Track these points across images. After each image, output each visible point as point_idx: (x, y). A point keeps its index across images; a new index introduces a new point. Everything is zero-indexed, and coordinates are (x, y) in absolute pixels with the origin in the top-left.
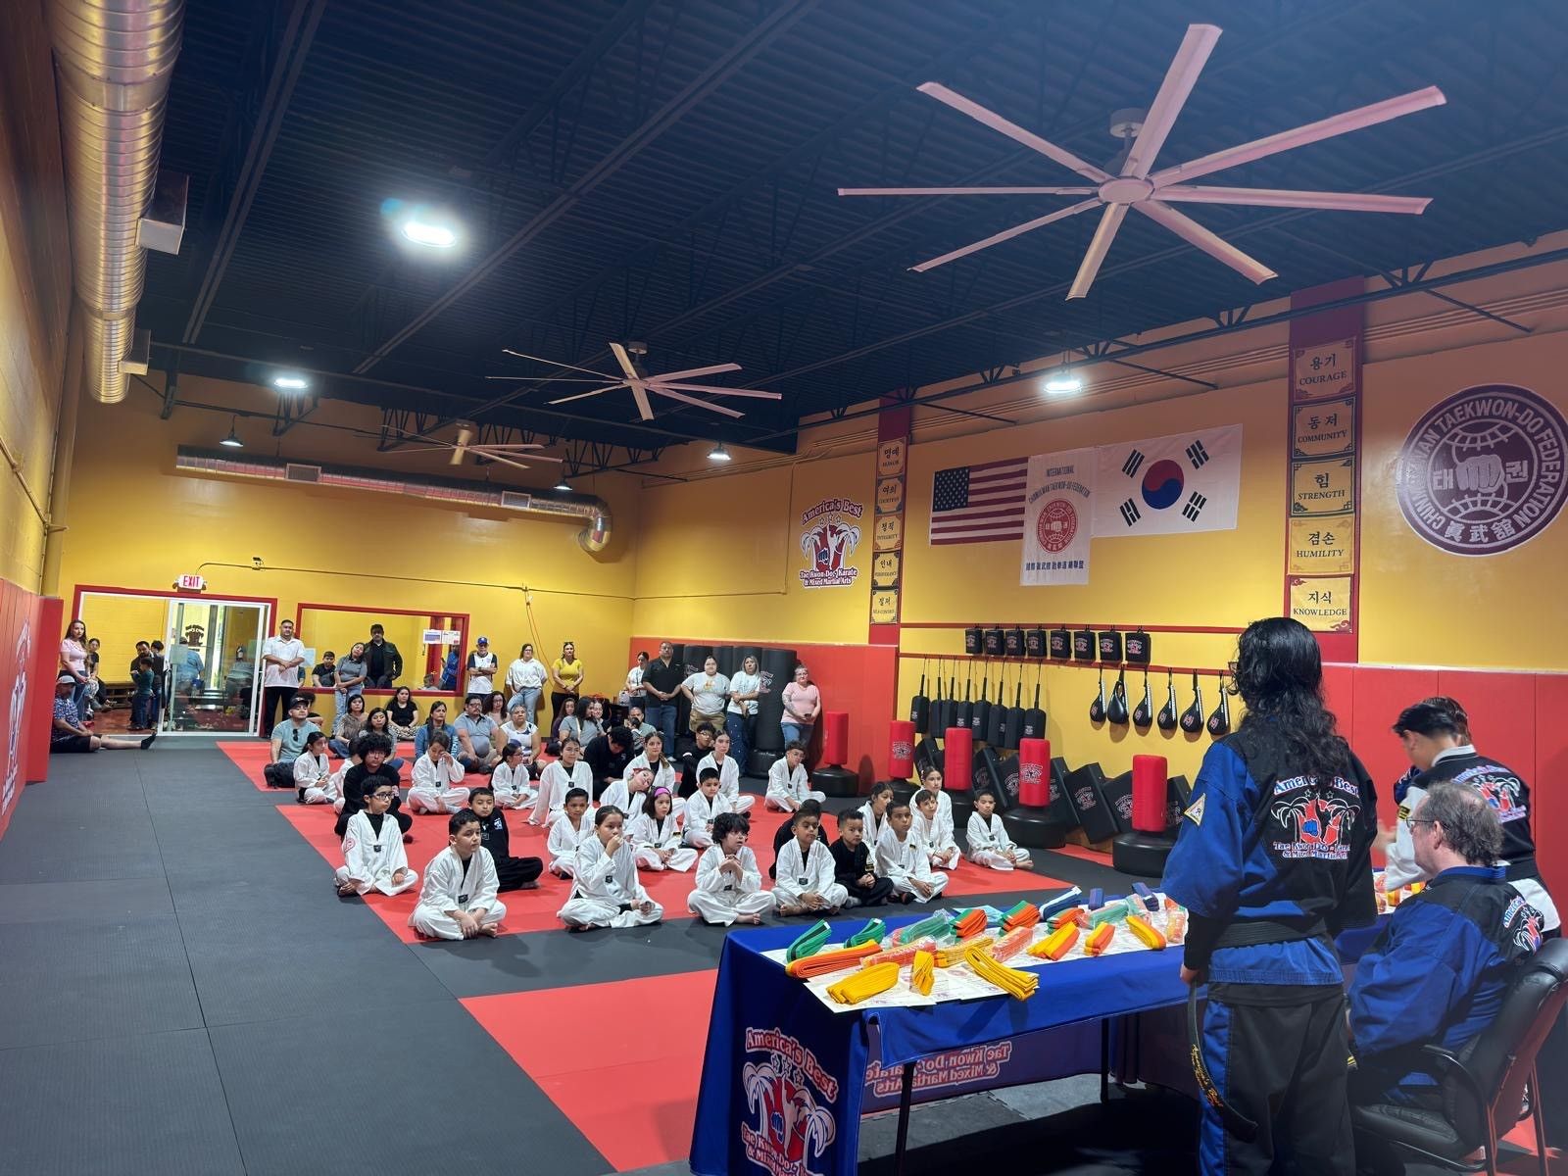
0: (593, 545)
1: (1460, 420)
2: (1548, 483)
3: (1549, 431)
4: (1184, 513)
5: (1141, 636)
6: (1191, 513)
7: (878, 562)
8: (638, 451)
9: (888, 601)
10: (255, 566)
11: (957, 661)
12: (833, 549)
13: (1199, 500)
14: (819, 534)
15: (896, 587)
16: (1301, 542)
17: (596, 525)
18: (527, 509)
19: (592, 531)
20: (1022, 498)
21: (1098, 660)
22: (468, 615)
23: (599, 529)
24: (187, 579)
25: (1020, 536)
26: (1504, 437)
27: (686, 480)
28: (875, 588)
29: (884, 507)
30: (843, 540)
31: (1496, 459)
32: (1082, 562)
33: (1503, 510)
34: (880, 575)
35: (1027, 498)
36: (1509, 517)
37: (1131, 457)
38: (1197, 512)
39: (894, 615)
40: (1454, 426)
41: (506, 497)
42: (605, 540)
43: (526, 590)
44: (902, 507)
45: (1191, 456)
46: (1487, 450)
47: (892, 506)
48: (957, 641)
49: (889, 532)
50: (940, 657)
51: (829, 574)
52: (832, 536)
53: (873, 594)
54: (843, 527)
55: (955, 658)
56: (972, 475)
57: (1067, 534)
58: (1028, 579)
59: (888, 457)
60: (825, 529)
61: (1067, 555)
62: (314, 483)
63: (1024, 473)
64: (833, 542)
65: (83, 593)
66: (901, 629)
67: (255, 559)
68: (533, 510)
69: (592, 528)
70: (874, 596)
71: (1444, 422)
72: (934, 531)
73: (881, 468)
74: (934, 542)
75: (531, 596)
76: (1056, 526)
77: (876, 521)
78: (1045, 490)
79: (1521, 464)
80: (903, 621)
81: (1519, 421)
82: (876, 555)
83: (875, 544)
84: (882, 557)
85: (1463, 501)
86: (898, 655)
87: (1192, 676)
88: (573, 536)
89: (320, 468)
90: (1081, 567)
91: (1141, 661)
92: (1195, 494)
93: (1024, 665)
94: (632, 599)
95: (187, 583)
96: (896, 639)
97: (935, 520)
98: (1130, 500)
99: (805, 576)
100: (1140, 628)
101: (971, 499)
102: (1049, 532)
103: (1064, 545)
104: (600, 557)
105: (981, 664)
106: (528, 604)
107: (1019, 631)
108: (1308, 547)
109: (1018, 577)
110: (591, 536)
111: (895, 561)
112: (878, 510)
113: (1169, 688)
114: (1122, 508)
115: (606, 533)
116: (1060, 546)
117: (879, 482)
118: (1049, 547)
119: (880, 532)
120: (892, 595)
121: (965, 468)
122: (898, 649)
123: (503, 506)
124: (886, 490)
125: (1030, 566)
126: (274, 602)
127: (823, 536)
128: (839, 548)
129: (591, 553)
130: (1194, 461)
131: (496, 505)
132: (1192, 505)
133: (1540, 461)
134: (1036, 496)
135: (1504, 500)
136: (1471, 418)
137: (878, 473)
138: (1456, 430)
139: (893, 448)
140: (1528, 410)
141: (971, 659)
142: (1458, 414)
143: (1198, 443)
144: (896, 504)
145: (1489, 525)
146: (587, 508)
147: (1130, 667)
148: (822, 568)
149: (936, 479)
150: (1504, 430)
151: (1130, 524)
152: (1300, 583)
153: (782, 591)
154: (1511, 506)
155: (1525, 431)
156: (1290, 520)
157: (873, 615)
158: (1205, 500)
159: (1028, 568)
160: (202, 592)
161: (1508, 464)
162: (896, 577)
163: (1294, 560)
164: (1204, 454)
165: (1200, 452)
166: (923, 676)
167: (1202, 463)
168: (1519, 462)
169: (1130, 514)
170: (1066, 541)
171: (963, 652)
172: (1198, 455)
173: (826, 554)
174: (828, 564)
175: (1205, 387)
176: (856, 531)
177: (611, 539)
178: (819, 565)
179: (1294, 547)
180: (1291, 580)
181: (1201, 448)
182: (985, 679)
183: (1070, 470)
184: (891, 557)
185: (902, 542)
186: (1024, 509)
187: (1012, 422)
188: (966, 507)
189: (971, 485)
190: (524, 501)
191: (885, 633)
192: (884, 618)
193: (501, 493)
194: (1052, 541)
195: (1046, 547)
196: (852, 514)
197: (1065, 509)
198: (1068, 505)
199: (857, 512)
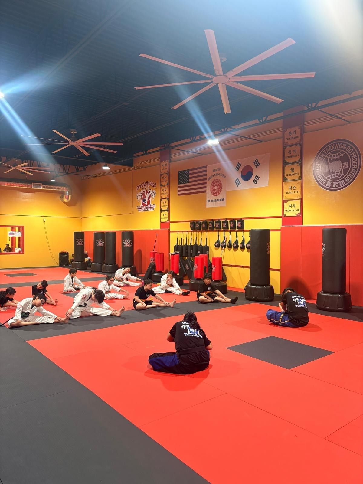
0: (65, 200)
1: (330, 150)
2: (354, 169)
3: (355, 153)
4: (253, 182)
5: (241, 221)
6: (255, 182)
7: (162, 202)
8: (78, 167)
9: (166, 214)
11: (188, 233)
12: (147, 199)
13: (258, 178)
14: (142, 193)
15: (168, 210)
16: (286, 189)
17: (66, 193)
18: (41, 188)
19: (65, 195)
20: (206, 179)
21: (229, 229)
22: (24, 226)
25: (205, 191)
26: (342, 155)
27: (97, 177)
28: (161, 210)
29: (163, 184)
30: (150, 195)
31: (340, 162)
32: (224, 199)
33: (342, 177)
34: (163, 206)
35: (207, 179)
36: (343, 179)
37: (238, 165)
38: (257, 181)
39: (168, 219)
40: (329, 152)
41: (34, 185)
42: (69, 199)
43: (43, 217)
44: (169, 183)
45: (255, 164)
46: (337, 159)
47: (165, 183)
48: (187, 226)
49: (165, 192)
50: (182, 232)
51: (146, 207)
52: (147, 194)
53: (161, 212)
54: (150, 191)
55: (187, 231)
56: (190, 172)
57: (220, 190)
58: (208, 205)
59: (163, 167)
60: (144, 192)
61: (219, 197)
63: (206, 171)
64: (147, 196)
66: (171, 224)
68: (43, 189)
71: (326, 151)
72: (179, 191)
73: (161, 171)
74: (179, 195)
75: (45, 219)
76: (216, 188)
77: (161, 188)
78: (212, 176)
79: (347, 163)
80: (171, 220)
81: (346, 150)
82: (161, 200)
83: (161, 196)
84: (163, 200)
85: (331, 175)
86: (169, 232)
88: (59, 198)
90: (224, 201)
91: (242, 229)
92: (256, 176)
93: (208, 232)
94: (81, 218)
96: (169, 227)
97: (179, 187)
98: (238, 179)
99: (139, 208)
100: (241, 219)
101: (190, 180)
102: (214, 190)
103: (219, 193)
104: (68, 204)
105: (195, 233)
106: (44, 221)
107: (206, 222)
108: (289, 191)
109: (205, 205)
110: (65, 197)
111: (167, 201)
112: (161, 185)
113: (250, 236)
114: (235, 181)
115: (70, 196)
116: (217, 194)
117: (161, 175)
119: (162, 192)
120: (167, 212)
121: (188, 170)
122: (169, 230)
123: (33, 188)
124: (163, 178)
125: (209, 201)
127: (144, 194)
128: (149, 198)
129: (65, 203)
130: (256, 165)
131: (30, 188)
132: (255, 179)
133: (352, 162)
134: (210, 178)
135: (342, 174)
136: (334, 150)
137: (161, 172)
138: (329, 153)
139: (165, 164)
140: (349, 147)
141: (192, 231)
142: (330, 148)
143: (257, 159)
144: (167, 182)
145: (338, 182)
146: (63, 188)
147: (238, 231)
148: (144, 205)
149: (179, 174)
150: (342, 153)
151: (238, 186)
152: (287, 202)
153: (131, 213)
154: (344, 176)
155: (348, 153)
156: (284, 182)
157: (161, 219)
158: (259, 177)
159: (208, 202)
161: (343, 163)
162: (168, 207)
163: (285, 195)
164: (259, 163)
165: (257, 162)
166: (177, 239)
167: (258, 166)
168: (346, 163)
171: (189, 229)
172: (257, 164)
173: (145, 200)
174: (146, 204)
175: (258, 141)
176: (154, 192)
177: (72, 198)
178: (143, 204)
179: (285, 191)
180: (284, 201)
181: (258, 161)
182: (196, 238)
183: (220, 169)
184: (166, 200)
185: (169, 195)
186: (206, 182)
187: (201, 154)
188: (189, 183)
189: (190, 175)
190: (40, 186)
191: (165, 225)
192: (166, 220)
193: (32, 184)
194: (215, 193)
195: (213, 194)
196: (153, 186)
197: (219, 182)
198: (219, 181)
199: (154, 186)
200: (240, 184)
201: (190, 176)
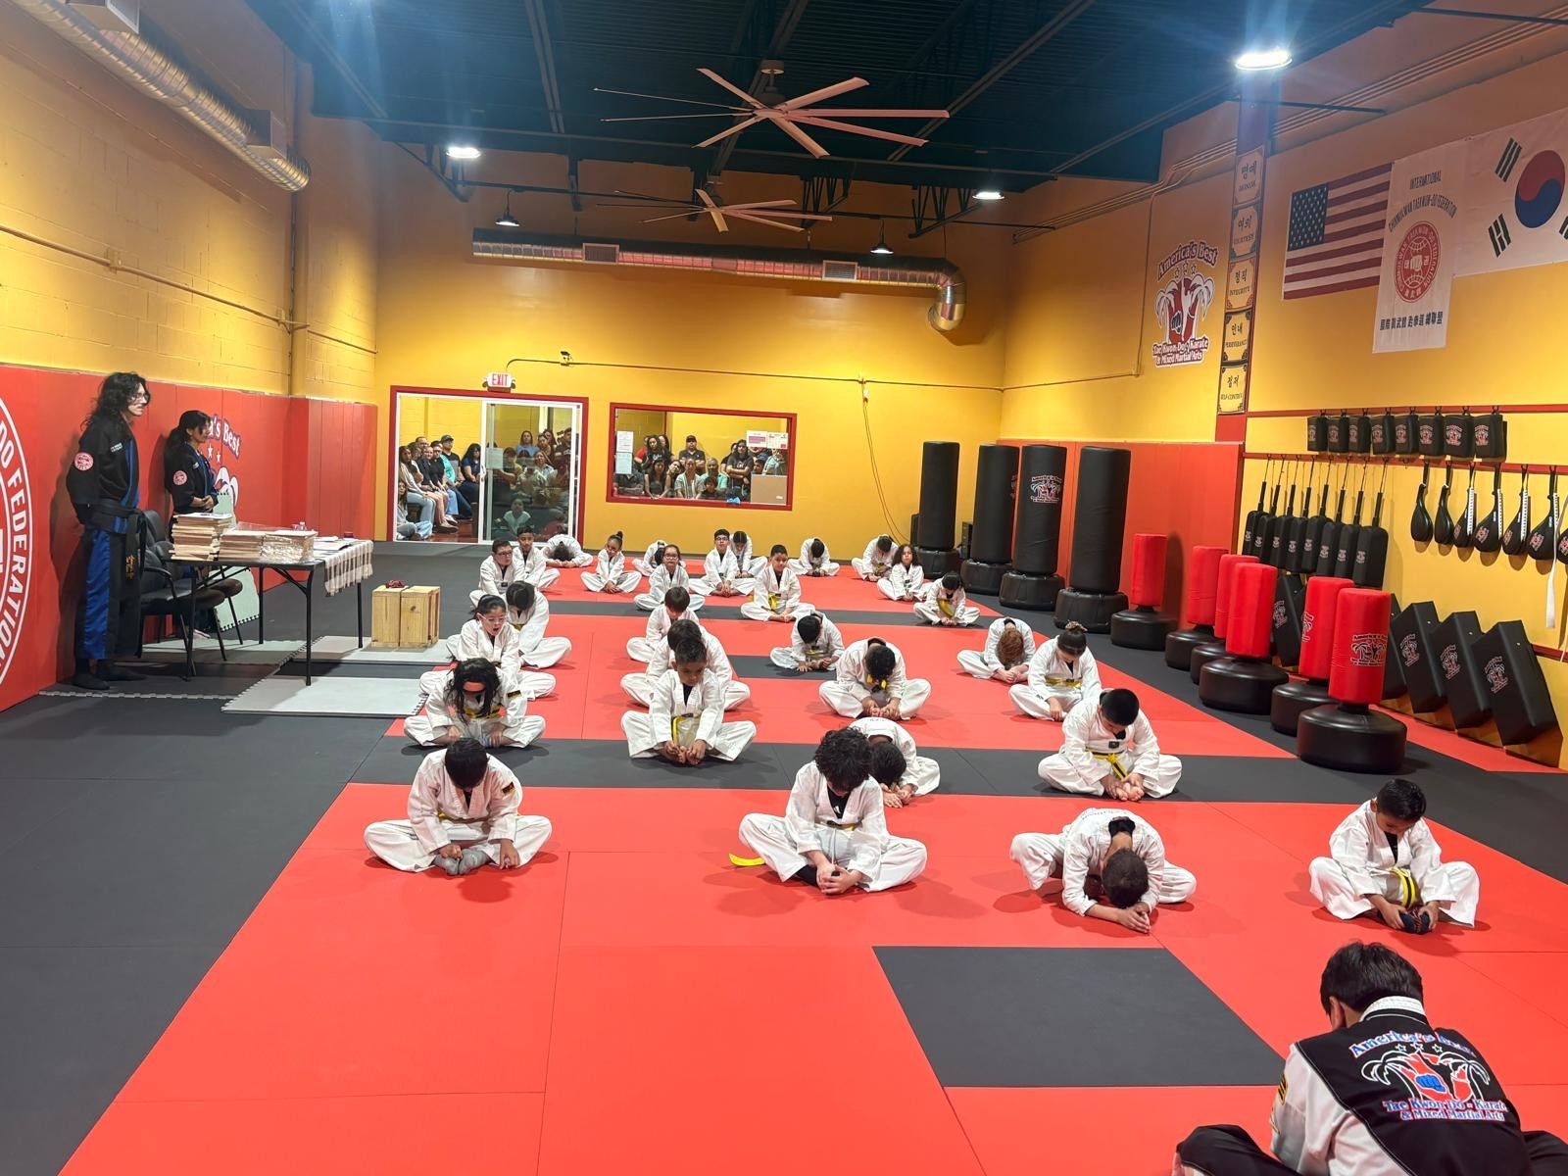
0: (944, 322)
4: (1560, 235)
5: (1496, 420)
7: (1229, 326)
9: (1236, 379)
10: (563, 361)
11: (1301, 463)
12: (1186, 311)
14: (1173, 292)
15: (1246, 361)
17: (945, 296)
18: (855, 280)
19: (941, 304)
20: (1380, 225)
21: (1448, 457)
22: (796, 415)
23: (948, 301)
24: (496, 377)
25: (1375, 281)
27: (1054, 228)
28: (1225, 363)
29: (1238, 249)
30: (1196, 299)
32: (1440, 314)
34: (1231, 345)
35: (1387, 224)
37: (1507, 151)
39: (1240, 400)
41: (826, 267)
42: (956, 317)
43: (861, 383)
44: (1257, 247)
47: (1247, 247)
48: (1296, 436)
49: (1243, 284)
50: (1269, 457)
51: (1181, 347)
52: (1186, 294)
53: (1222, 371)
54: (1197, 280)
55: (1297, 458)
56: (1332, 194)
57: (1429, 271)
58: (1382, 342)
59: (1246, 177)
60: (1179, 285)
61: (1425, 305)
62: (612, 263)
63: (1385, 186)
64: (1187, 302)
65: (398, 394)
66: (1250, 420)
67: (563, 353)
68: (863, 282)
69: (939, 301)
70: (1223, 375)
72: (1290, 279)
73: (1237, 193)
74: (1289, 295)
75: (869, 390)
76: (1416, 263)
77: (1230, 270)
78: (1408, 209)
80: (1252, 408)
82: (1228, 316)
83: (1227, 303)
84: (1234, 320)
86: (1242, 455)
87: (1549, 476)
88: (924, 311)
89: (618, 247)
90: (1439, 321)
91: (1494, 455)
94: (999, 389)
95: (496, 382)
96: (1241, 434)
97: (1290, 263)
98: (1501, 217)
99: (1158, 351)
100: (1495, 409)
101: (1329, 229)
102: (1408, 273)
103: (1424, 289)
104: (956, 337)
105: (1322, 467)
106: (866, 400)
107: (1365, 421)
109: (1370, 341)
110: (941, 311)
111: (1246, 324)
112: (1232, 255)
113: (1521, 494)
114: (1490, 229)
115: (957, 306)
116: (1419, 291)
117: (1235, 214)
118: (1407, 295)
119: (1234, 286)
120: (1240, 371)
121: (1324, 185)
122: (1242, 448)
123: (825, 279)
124: (1241, 224)
125: (1385, 324)
126: (584, 401)
127: (1177, 294)
128: (1192, 310)
129: (942, 332)
131: (818, 278)
134: (1398, 218)
137: (1235, 200)
139: (1251, 164)
141: (1314, 459)
144: (1250, 244)
146: (932, 275)
147: (1480, 466)
148: (1175, 338)
149: (1293, 204)
151: (1498, 254)
153: (1134, 373)
157: (1221, 401)
159: (1382, 327)
160: (513, 391)
162: (1245, 347)
166: (1264, 484)
169: (1500, 238)
170: (1426, 284)
171: (1306, 449)
173: (1179, 319)
174: (1180, 334)
176: (1209, 284)
177: (964, 313)
178: (1172, 333)
182: (1327, 485)
183: (1436, 177)
184: (1240, 320)
185: (1254, 297)
186: (1382, 240)
187: (1378, 111)
188: (1322, 242)
189: (1328, 210)
190: (850, 271)
191: (1231, 425)
192: (1231, 405)
193: (821, 263)
194: (1412, 285)
195: (1403, 294)
196: (1207, 261)
197: (1427, 237)
198: (1431, 230)
199: (1212, 259)
200: (1509, 242)
201: (1331, 211)
